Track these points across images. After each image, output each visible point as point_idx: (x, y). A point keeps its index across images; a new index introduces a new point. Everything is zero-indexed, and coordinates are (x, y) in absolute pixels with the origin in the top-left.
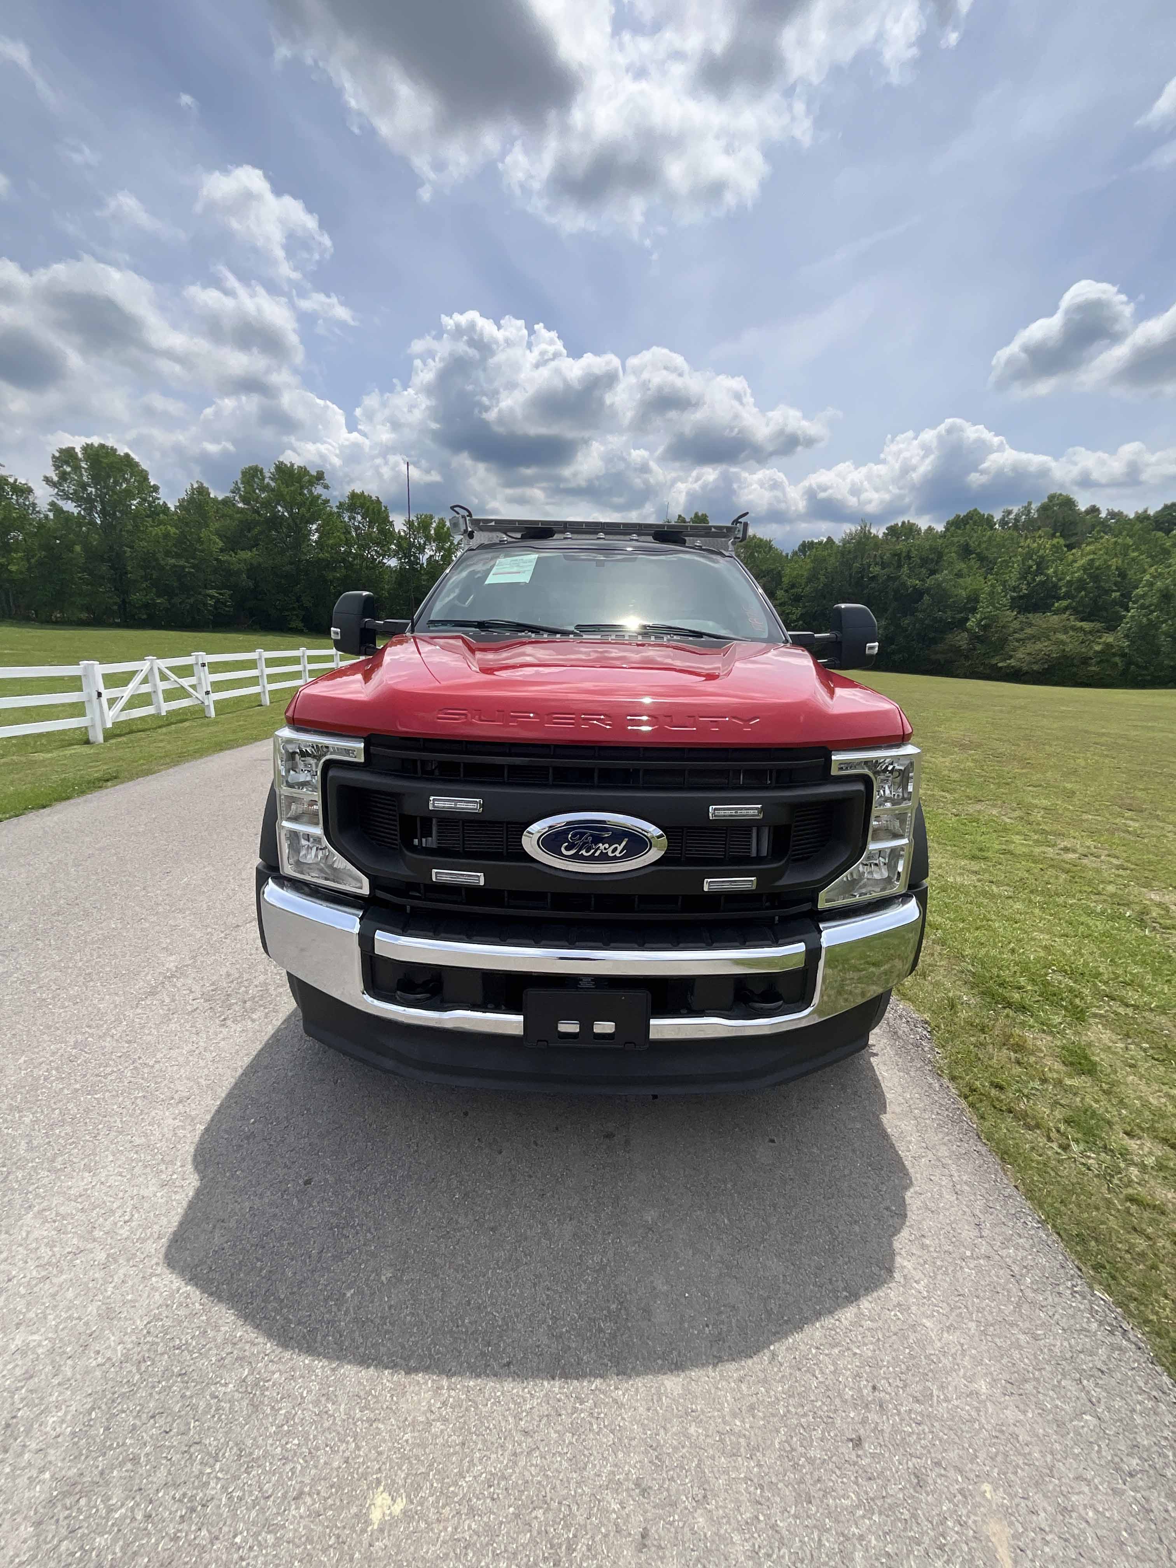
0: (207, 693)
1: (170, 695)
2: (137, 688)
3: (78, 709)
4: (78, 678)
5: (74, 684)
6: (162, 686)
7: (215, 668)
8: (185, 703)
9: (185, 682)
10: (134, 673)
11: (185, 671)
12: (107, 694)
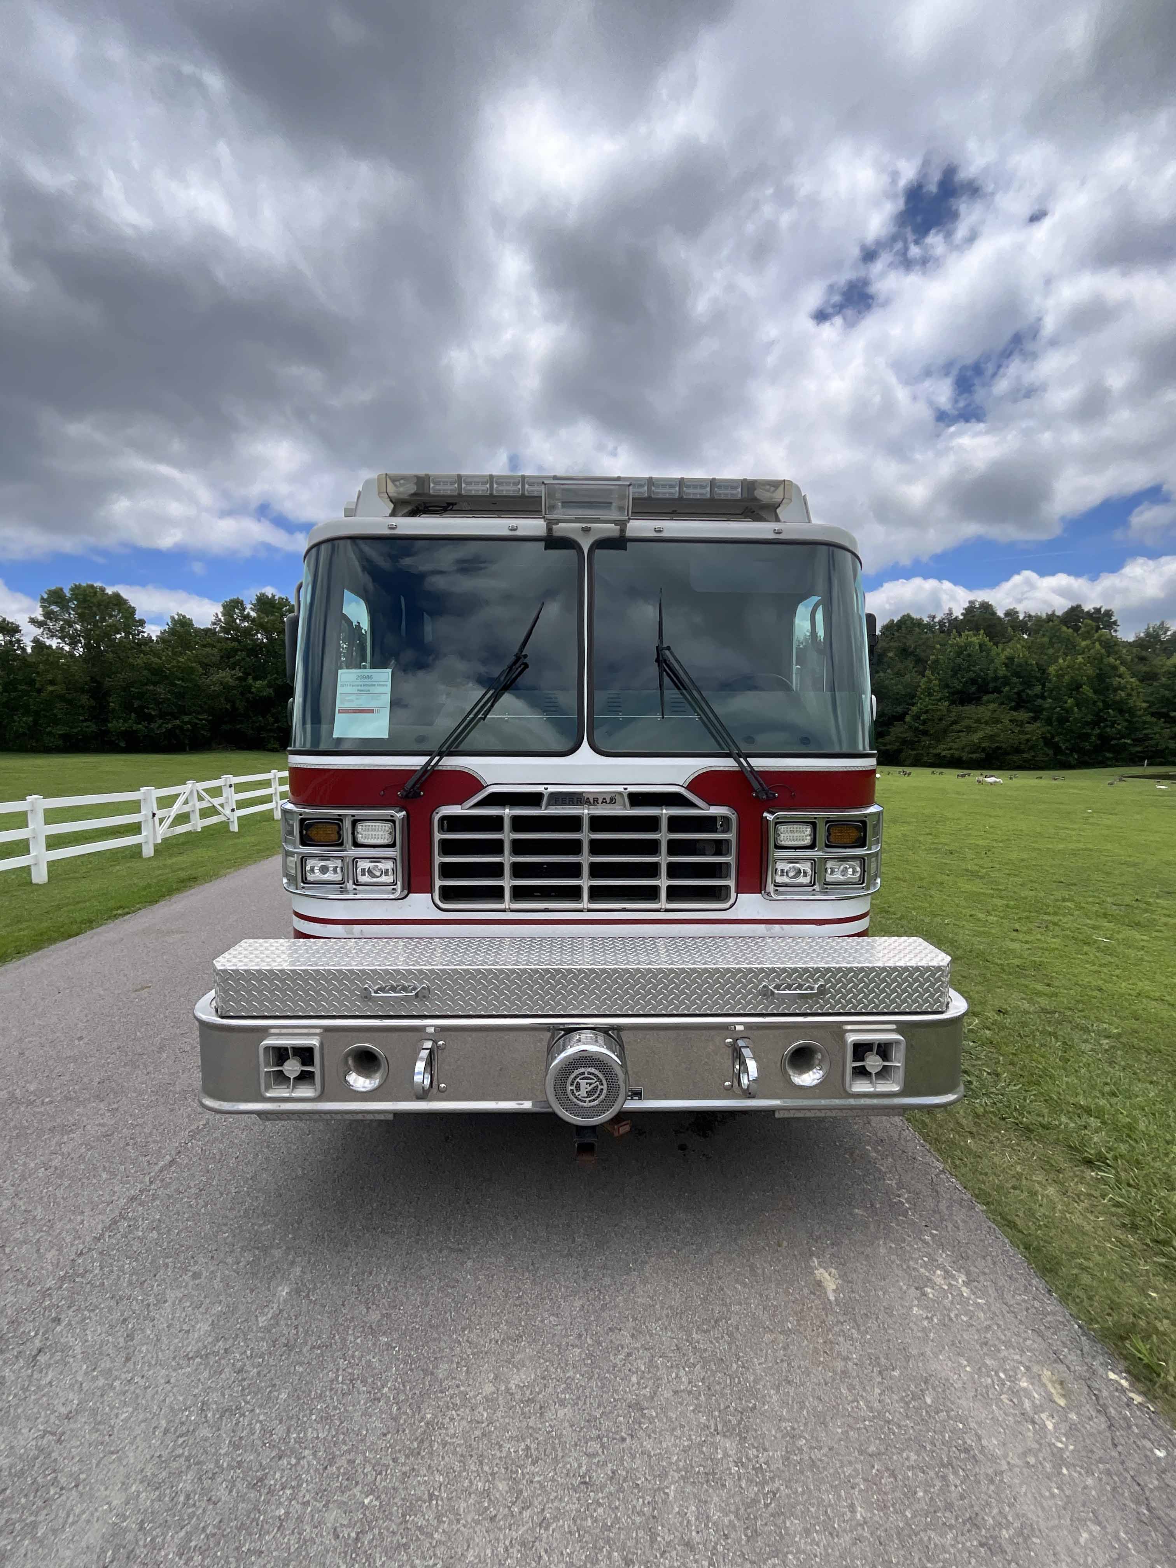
0: (233, 810)
1: (205, 813)
2: (179, 809)
3: (135, 828)
4: (138, 802)
5: (134, 807)
6: (200, 805)
7: (240, 788)
8: (214, 820)
9: (216, 802)
10: (177, 796)
11: (216, 792)
12: (160, 814)
